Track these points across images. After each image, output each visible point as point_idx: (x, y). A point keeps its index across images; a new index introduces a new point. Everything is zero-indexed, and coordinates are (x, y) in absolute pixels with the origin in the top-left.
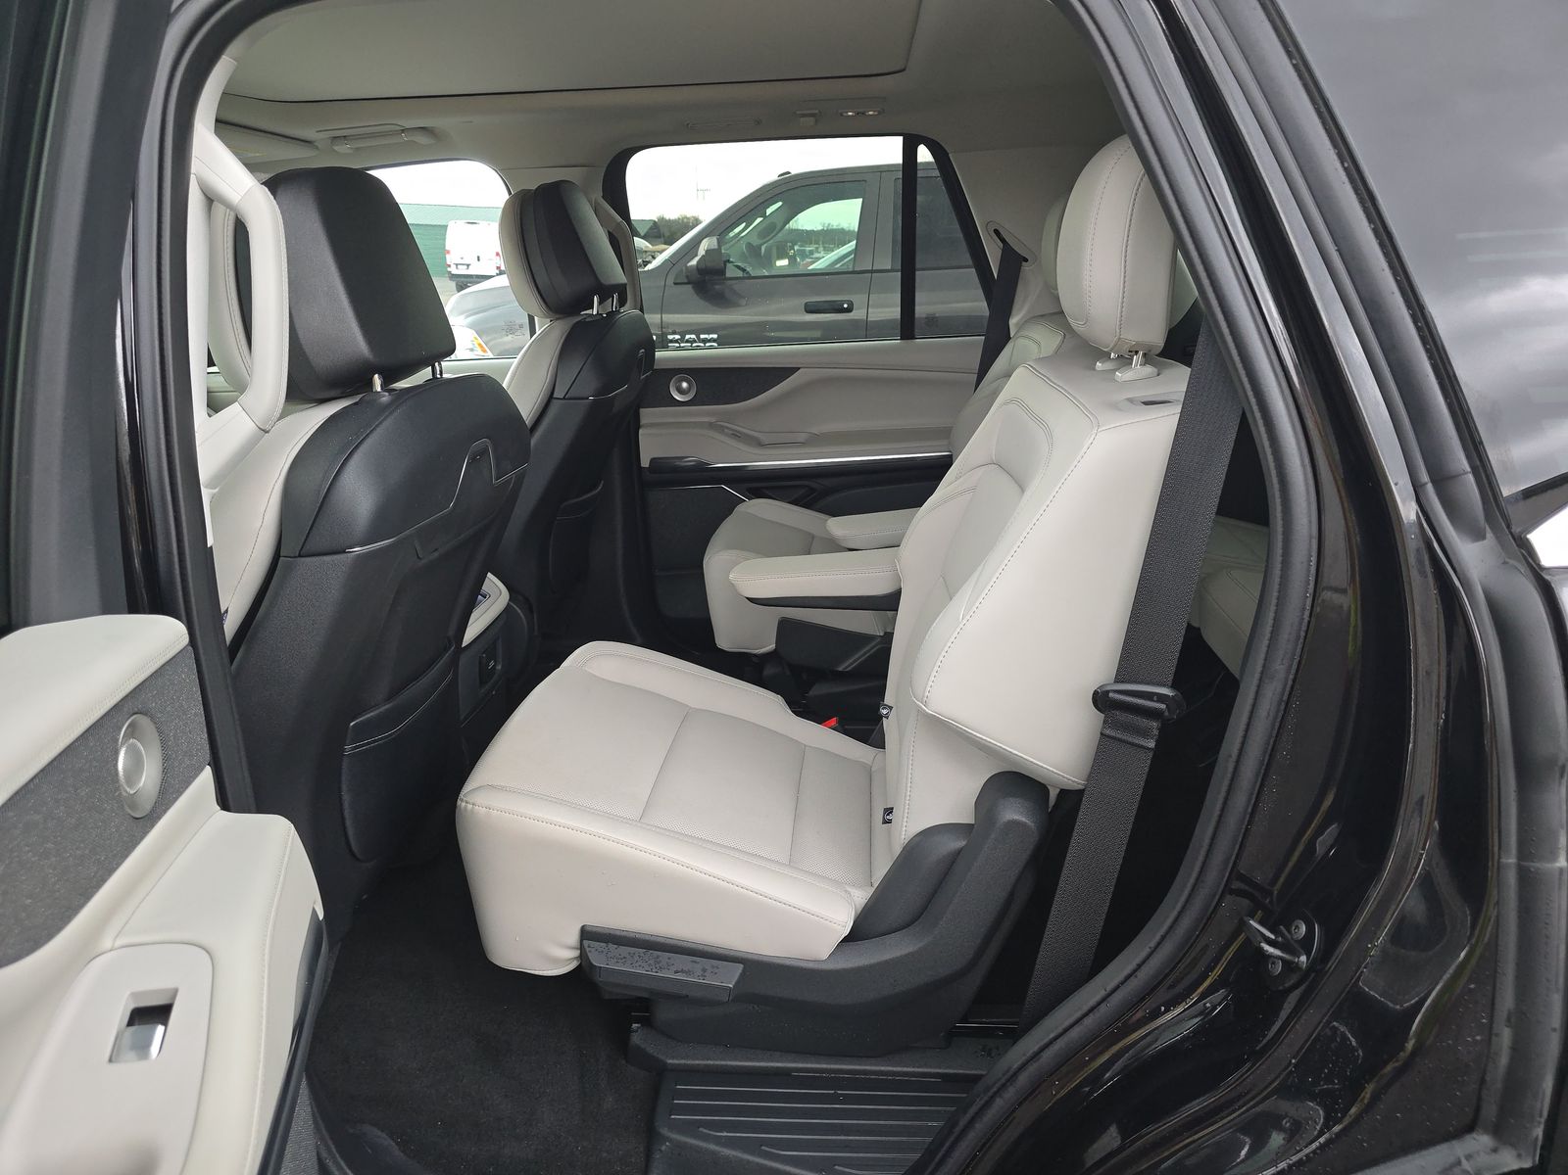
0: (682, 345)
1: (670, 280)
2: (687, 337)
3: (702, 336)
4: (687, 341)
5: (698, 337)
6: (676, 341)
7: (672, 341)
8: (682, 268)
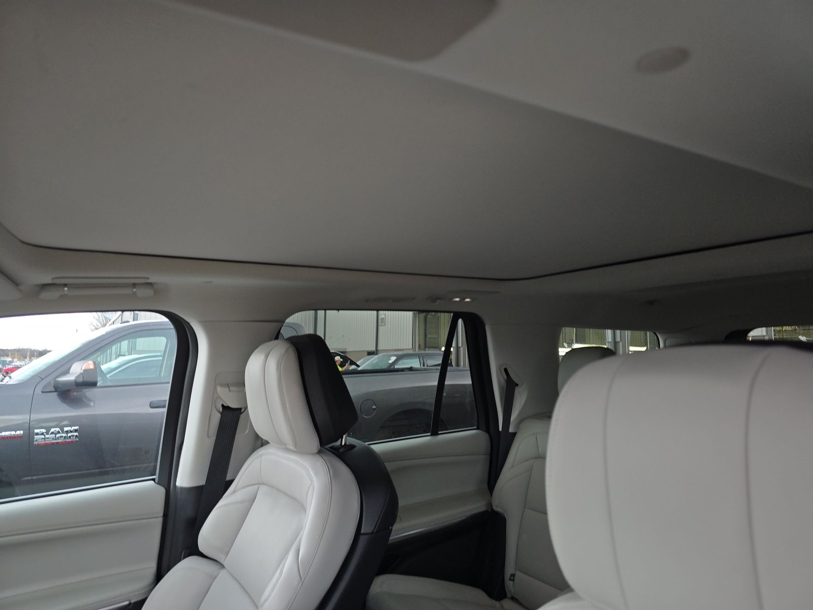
0: (47, 436)
1: (39, 390)
2: (53, 430)
3: (66, 429)
5: (62, 430)
6: (42, 434)
7: (37, 434)
8: (50, 382)
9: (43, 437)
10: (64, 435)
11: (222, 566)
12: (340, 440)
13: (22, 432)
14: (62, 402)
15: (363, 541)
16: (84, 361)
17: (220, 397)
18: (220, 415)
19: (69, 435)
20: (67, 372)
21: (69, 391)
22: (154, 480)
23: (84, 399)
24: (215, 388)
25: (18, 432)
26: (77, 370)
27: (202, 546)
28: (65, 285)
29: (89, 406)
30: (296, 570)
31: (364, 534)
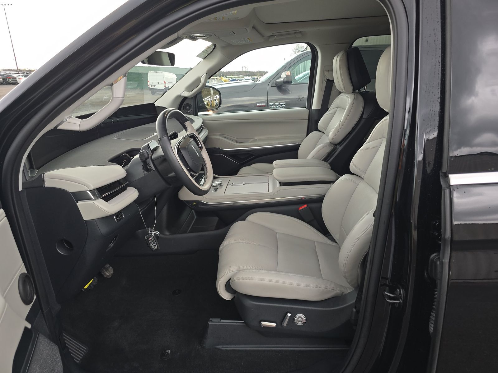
0: (274, 106)
1: (270, 86)
2: (276, 104)
3: (281, 103)
4: (276, 105)
5: (279, 103)
6: (272, 105)
7: (270, 105)
8: (274, 82)
9: (272, 106)
10: (280, 106)
11: (325, 134)
12: (364, 87)
13: (265, 104)
14: (279, 91)
15: (363, 121)
16: (286, 72)
17: (325, 76)
18: (326, 83)
19: (282, 106)
20: (280, 77)
21: (281, 86)
22: (305, 108)
23: (287, 91)
24: (324, 72)
25: (264, 104)
26: (284, 75)
27: (319, 128)
28: (276, 35)
29: (288, 93)
30: (339, 126)
31: (364, 118)
